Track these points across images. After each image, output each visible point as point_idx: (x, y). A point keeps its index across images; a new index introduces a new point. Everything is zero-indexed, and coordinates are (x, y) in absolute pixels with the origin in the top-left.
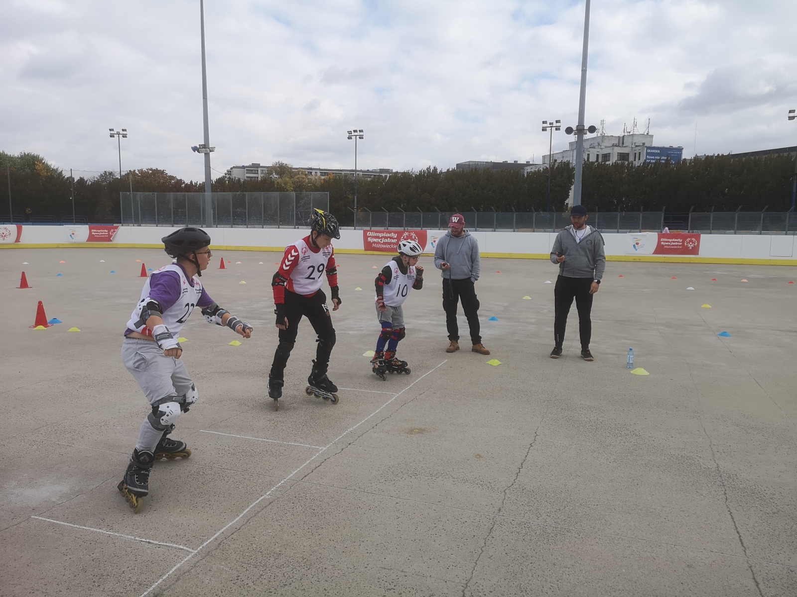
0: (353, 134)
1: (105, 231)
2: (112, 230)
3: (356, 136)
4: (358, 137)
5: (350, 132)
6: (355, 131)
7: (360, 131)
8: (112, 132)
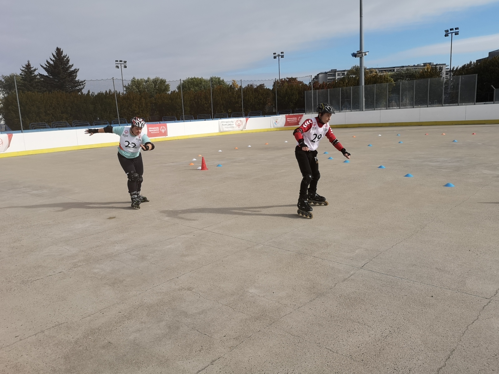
0: (450, 31)
1: (295, 118)
2: (300, 117)
3: (452, 33)
4: (453, 34)
5: (447, 31)
6: (451, 30)
7: (456, 29)
8: (275, 55)
